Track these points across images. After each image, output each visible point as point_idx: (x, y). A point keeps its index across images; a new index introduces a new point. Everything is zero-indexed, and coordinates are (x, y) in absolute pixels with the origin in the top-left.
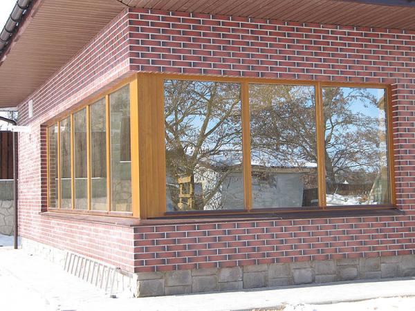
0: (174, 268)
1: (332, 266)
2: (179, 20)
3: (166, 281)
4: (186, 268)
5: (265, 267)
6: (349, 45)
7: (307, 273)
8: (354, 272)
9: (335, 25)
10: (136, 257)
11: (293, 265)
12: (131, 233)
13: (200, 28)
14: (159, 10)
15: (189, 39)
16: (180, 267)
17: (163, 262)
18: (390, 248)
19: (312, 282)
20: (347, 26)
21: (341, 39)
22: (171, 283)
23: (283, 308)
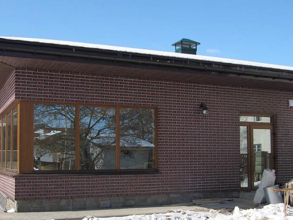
0: (36, 198)
1: (122, 199)
2: (42, 74)
3: (32, 205)
4: (42, 198)
5: (85, 199)
6: (134, 87)
7: (108, 203)
8: (133, 202)
9: (126, 77)
10: (16, 192)
11: (100, 199)
12: (13, 180)
13: (53, 78)
14: (31, 69)
15: (47, 84)
16: (39, 198)
17: (30, 195)
18: (153, 191)
19: (110, 207)
20: (133, 78)
21: (129, 84)
22: (34, 206)
23: (83, 218)
